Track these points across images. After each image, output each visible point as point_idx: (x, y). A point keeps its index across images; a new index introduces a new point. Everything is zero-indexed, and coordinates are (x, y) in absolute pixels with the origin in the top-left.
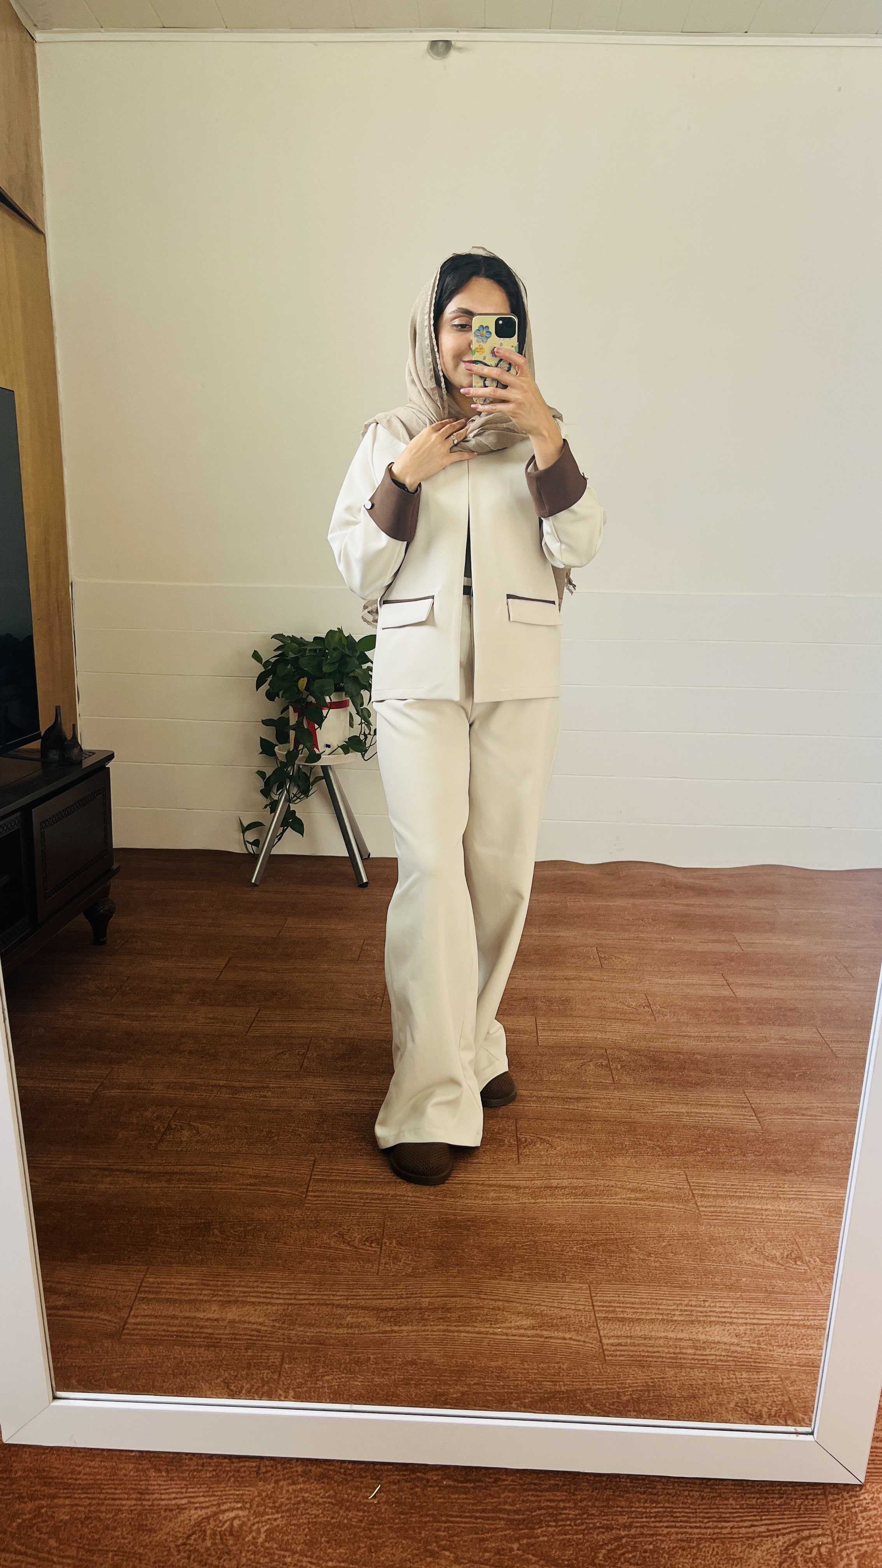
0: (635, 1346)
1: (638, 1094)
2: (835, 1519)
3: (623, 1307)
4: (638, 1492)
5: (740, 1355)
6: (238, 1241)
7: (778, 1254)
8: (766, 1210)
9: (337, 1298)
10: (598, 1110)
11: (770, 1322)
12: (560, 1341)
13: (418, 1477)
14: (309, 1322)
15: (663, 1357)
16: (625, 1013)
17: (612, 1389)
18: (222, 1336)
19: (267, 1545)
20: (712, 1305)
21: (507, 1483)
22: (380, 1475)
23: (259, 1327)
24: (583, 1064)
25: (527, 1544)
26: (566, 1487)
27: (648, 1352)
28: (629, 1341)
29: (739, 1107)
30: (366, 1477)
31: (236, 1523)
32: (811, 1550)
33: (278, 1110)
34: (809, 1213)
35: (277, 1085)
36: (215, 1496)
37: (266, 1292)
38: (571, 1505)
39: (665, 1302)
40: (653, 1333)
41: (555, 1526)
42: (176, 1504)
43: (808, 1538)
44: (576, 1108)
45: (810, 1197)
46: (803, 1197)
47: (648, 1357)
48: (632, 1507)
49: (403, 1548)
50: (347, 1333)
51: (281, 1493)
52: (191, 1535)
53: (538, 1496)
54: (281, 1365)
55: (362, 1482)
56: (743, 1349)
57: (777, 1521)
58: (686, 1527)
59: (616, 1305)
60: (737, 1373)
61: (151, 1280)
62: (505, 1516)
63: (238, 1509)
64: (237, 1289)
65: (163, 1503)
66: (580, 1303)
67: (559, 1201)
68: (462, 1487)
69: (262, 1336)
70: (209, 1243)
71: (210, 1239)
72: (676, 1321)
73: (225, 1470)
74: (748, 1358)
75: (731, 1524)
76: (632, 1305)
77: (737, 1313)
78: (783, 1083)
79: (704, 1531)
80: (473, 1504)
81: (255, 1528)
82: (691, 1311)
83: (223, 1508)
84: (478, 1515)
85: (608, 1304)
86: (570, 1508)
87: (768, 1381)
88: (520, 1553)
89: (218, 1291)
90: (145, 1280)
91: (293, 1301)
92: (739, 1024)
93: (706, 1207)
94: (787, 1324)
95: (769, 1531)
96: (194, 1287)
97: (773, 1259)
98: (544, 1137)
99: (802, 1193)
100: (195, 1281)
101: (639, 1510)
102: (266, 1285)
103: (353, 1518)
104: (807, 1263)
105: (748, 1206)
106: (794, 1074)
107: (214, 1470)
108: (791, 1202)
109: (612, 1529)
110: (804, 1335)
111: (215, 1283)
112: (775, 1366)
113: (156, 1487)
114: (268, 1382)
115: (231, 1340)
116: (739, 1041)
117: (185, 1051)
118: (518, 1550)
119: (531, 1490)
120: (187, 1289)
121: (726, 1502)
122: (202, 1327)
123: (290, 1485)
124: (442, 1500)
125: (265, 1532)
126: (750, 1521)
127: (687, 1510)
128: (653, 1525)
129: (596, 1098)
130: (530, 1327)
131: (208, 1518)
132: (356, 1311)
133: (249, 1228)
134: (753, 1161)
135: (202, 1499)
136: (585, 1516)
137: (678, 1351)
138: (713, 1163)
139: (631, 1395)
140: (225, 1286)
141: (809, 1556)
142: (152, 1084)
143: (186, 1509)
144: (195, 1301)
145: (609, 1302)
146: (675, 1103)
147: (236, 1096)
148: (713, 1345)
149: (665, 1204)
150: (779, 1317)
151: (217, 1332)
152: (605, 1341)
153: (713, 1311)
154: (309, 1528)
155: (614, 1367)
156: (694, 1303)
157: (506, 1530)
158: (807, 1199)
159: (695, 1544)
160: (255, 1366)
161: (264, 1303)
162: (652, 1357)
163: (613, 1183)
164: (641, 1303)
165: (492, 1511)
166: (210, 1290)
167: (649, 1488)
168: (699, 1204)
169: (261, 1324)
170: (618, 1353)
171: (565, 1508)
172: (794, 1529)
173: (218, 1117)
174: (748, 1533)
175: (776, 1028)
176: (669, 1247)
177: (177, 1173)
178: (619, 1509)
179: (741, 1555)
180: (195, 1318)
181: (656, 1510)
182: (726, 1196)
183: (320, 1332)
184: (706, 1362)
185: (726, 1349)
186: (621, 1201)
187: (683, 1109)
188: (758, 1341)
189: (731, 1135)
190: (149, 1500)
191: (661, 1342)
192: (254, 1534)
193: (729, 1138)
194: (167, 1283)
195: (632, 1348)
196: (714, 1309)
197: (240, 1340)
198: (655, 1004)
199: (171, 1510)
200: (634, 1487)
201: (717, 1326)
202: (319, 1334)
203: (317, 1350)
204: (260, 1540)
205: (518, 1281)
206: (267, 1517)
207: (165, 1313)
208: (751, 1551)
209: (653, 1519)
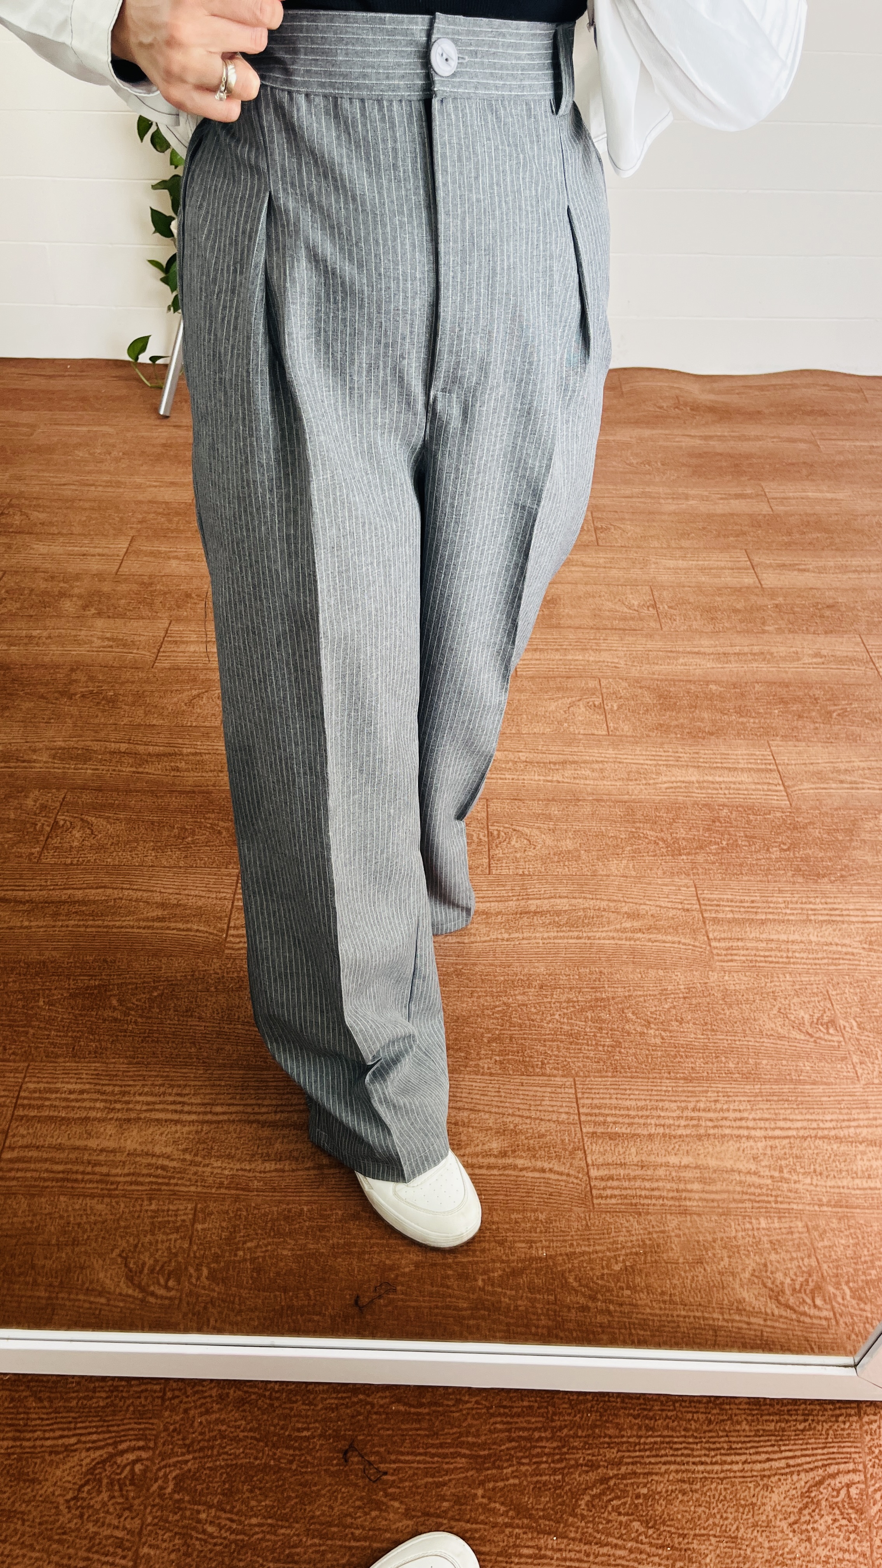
0: (629, 1180)
1: (638, 752)
2: (870, 1448)
3: (615, 1115)
4: (631, 1415)
5: (758, 1191)
6: (141, 1016)
7: (807, 1017)
8: (793, 942)
9: (264, 1110)
10: (588, 782)
11: (794, 1133)
12: (537, 1175)
13: (361, 1400)
14: (228, 1152)
15: (663, 1198)
16: (624, 619)
17: (600, 1251)
18: (118, 1179)
19: (176, 1497)
20: (725, 1107)
21: (469, 1405)
22: (314, 1399)
23: (166, 1162)
24: (572, 705)
25: (494, 1489)
26: (542, 1410)
27: (645, 1189)
28: (622, 1172)
29: (762, 770)
30: (296, 1402)
31: (138, 1467)
32: (838, 1492)
33: (194, 792)
34: (844, 945)
35: (193, 751)
36: (110, 1432)
37: (174, 1103)
38: (548, 1434)
39: (667, 1105)
40: (652, 1158)
41: (528, 1464)
42: (63, 1445)
43: (833, 1476)
44: (561, 779)
45: (846, 918)
46: (838, 918)
47: (646, 1197)
48: (623, 1436)
49: (342, 1498)
50: (276, 1170)
51: (192, 1426)
52: (82, 1486)
53: (508, 1423)
54: (193, 1225)
55: (291, 1409)
56: (762, 1181)
57: (798, 1453)
58: (688, 1463)
59: (607, 1112)
60: (754, 1221)
61: (32, 1086)
62: (467, 1452)
63: (139, 1448)
64: (138, 1098)
65: (49, 1443)
66: (561, 1110)
67: (538, 935)
68: (414, 1414)
69: (170, 1178)
70: (104, 1020)
71: (107, 1013)
72: (680, 1136)
73: (123, 1397)
74: (767, 1195)
75: (743, 1458)
76: (626, 1112)
77: (755, 1120)
78: (816, 728)
79: (709, 1468)
80: (428, 1436)
81: (161, 1474)
82: (699, 1118)
83: (121, 1447)
84: (433, 1451)
85: (597, 1111)
86: (548, 1440)
87: (792, 1233)
88: (485, 1501)
89: (115, 1102)
90: (24, 1086)
91: (209, 1117)
92: (764, 632)
93: (719, 940)
94: (816, 1137)
95: (788, 1466)
96: (85, 1096)
97: (799, 1026)
98: (520, 829)
99: (837, 912)
100: (87, 1086)
101: (631, 1440)
102: (175, 1091)
103: (280, 1458)
104: (840, 1030)
105: (772, 937)
106: (830, 713)
107: (107, 1398)
108: (824, 928)
109: (599, 1467)
110: (836, 1155)
111: (110, 1089)
112: (801, 1207)
113: (38, 1422)
114: (176, 1255)
115: (131, 1183)
116: (764, 660)
117: (75, 694)
118: (483, 1497)
119: (500, 1415)
120: (77, 1100)
121: (738, 1427)
122: (95, 1165)
123: (201, 1414)
124: (390, 1432)
125: (175, 1478)
126: (766, 1453)
127: (691, 1440)
128: (647, 1460)
129: (585, 762)
130: (500, 1152)
131: (104, 1462)
132: (286, 1131)
133: (155, 994)
134: (778, 860)
135: (94, 1437)
136: (565, 1450)
137: (682, 1186)
138: (729, 864)
139: (624, 1261)
140: (124, 1093)
141: (835, 1500)
142: (34, 751)
143: (75, 1450)
144: (87, 1119)
145: (599, 1108)
146: (683, 766)
147: (141, 770)
148: (725, 1176)
149: (669, 938)
150: (805, 1124)
151: (114, 1171)
152: (594, 1173)
153: (726, 1119)
154: (228, 1474)
155: (603, 1216)
156: (702, 1105)
157: (467, 1470)
158: (843, 922)
159: (698, 1486)
160: (160, 1228)
161: (172, 1121)
162: (651, 1198)
163: (604, 904)
164: (638, 1109)
165: (450, 1445)
166: (105, 1101)
167: (645, 1409)
168: (711, 936)
169: (168, 1157)
170: (609, 1192)
171: (540, 1439)
172: (820, 1463)
173: (118, 805)
174: (764, 1470)
175: (810, 637)
176: (674, 1012)
177: (65, 902)
178: (607, 1440)
179: (754, 1500)
180: (85, 1148)
181: (652, 1440)
182: (744, 921)
183: (242, 1169)
184: (715, 1204)
185: (741, 1182)
186: (615, 935)
187: (693, 776)
188: (781, 1167)
189: (751, 817)
190: (29, 1440)
191: (661, 1172)
192: (160, 1482)
193: (749, 822)
194: (51, 1091)
195: (626, 1184)
196: (726, 1115)
197: (142, 1184)
198: (662, 603)
199: (57, 1453)
200: (625, 1408)
201: (731, 1143)
202: (240, 1173)
203: (237, 1199)
204: (169, 1490)
205: (486, 1074)
206: (175, 1459)
207: (49, 1140)
208: (766, 1494)
209: (648, 1453)
